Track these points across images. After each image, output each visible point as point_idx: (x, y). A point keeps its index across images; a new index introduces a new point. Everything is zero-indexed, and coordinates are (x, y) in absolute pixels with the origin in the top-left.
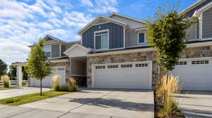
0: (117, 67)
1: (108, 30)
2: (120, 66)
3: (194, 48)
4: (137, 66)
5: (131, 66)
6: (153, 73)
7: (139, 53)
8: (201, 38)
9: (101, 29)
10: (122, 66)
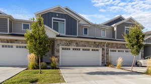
0: (79, 50)
1: (65, 20)
2: (81, 50)
3: (120, 44)
4: (92, 50)
5: (89, 50)
6: (102, 55)
7: (95, 42)
8: (116, 39)
9: (58, 17)
10: (83, 50)
